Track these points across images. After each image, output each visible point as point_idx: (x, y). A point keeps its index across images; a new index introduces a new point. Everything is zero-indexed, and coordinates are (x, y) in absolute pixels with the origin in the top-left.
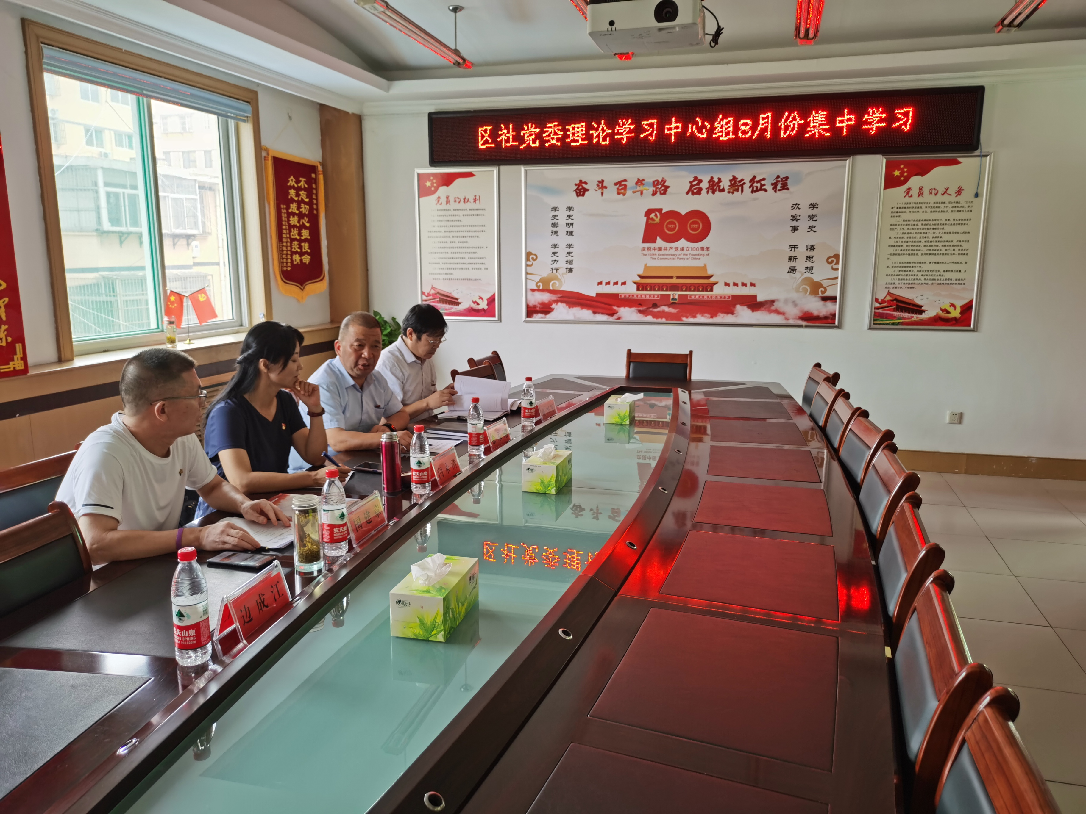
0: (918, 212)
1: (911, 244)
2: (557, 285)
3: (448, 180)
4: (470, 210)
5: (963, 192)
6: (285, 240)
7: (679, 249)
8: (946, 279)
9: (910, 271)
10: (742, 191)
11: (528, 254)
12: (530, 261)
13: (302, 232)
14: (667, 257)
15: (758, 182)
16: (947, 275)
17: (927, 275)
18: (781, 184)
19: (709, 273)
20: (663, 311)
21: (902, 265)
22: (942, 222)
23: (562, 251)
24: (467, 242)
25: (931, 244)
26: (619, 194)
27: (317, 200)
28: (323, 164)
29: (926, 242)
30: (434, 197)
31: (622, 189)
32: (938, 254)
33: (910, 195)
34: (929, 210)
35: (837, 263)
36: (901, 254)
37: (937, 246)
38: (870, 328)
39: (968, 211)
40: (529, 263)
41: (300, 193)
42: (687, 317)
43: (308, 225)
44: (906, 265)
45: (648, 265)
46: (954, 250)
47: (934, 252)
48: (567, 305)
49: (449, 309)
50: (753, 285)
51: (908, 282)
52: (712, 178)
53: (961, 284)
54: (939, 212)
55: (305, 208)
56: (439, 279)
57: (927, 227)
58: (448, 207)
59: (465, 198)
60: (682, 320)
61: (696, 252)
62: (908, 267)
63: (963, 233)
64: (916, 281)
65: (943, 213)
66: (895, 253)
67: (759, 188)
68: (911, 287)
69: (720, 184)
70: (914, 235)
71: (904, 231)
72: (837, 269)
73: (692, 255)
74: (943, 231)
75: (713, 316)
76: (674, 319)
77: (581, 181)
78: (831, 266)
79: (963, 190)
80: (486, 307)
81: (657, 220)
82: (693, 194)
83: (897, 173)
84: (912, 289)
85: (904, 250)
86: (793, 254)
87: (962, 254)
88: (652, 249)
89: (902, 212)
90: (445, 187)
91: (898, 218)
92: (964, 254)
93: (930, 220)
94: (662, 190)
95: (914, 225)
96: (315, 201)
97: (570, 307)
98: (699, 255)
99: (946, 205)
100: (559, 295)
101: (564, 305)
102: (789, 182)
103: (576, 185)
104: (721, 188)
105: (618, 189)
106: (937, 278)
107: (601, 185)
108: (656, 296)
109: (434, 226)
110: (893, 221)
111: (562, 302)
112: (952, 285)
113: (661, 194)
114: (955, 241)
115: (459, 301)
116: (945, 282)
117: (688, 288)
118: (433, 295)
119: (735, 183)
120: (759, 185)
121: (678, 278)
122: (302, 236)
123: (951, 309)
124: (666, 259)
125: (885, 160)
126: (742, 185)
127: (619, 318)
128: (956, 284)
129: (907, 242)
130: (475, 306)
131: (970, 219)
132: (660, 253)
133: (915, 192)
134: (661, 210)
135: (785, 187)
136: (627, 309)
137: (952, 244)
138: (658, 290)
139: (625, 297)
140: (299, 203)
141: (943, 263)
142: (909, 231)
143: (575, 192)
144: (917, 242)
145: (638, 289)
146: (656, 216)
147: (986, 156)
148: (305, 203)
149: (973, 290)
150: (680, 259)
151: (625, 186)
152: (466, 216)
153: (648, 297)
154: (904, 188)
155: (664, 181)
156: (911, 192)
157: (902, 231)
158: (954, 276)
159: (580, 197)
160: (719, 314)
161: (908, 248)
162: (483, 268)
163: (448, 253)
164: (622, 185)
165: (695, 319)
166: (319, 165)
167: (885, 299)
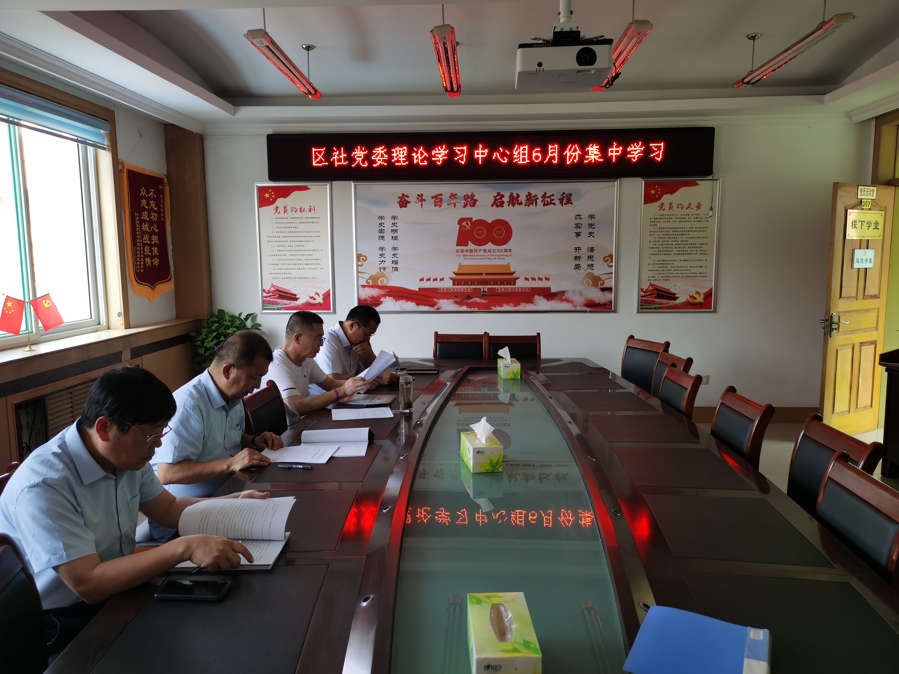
0: (670, 222)
1: (666, 246)
2: (385, 282)
3: (285, 193)
4: (306, 218)
5: (701, 207)
6: (138, 245)
7: (487, 251)
8: (692, 273)
9: (666, 267)
10: (536, 204)
11: (359, 256)
12: (361, 262)
13: (152, 237)
14: (477, 257)
15: (548, 197)
16: (693, 270)
17: (678, 270)
18: (566, 199)
19: (512, 270)
20: (476, 302)
21: (659, 262)
22: (687, 230)
23: (388, 253)
24: (304, 246)
25: (680, 246)
26: (435, 205)
27: (164, 208)
28: (167, 176)
29: (676, 244)
30: (273, 206)
31: (438, 202)
32: (685, 254)
33: (663, 209)
34: (677, 220)
35: (612, 261)
36: (659, 254)
37: (685, 248)
38: (638, 312)
39: (706, 221)
40: (359, 263)
41: (150, 202)
42: (495, 307)
43: (157, 231)
44: (663, 262)
45: (461, 264)
46: (697, 251)
47: (683, 252)
48: (394, 298)
49: (288, 304)
50: (547, 279)
51: (664, 275)
52: (512, 193)
53: (703, 276)
54: (685, 221)
55: (154, 215)
56: (279, 278)
57: (676, 233)
58: (285, 215)
59: (301, 208)
60: (491, 309)
61: (501, 253)
62: (664, 264)
63: (703, 237)
64: (670, 275)
65: (688, 223)
66: (654, 253)
67: (549, 203)
68: (667, 279)
69: (519, 199)
70: (668, 240)
71: (660, 237)
72: (612, 266)
73: (498, 256)
74: (689, 236)
75: (516, 304)
76: (485, 309)
77: (403, 195)
78: (607, 263)
79: (701, 205)
80: (322, 302)
81: (468, 227)
82: (497, 206)
83: (653, 192)
84: (668, 281)
85: (661, 251)
86: (577, 254)
88: (464, 251)
89: (658, 222)
90: (282, 199)
91: (655, 226)
92: (704, 254)
93: (678, 228)
94: (472, 203)
95: (667, 231)
96: (162, 210)
97: (396, 301)
98: (503, 255)
99: (689, 216)
100: (387, 290)
101: (392, 298)
102: (572, 197)
103: (399, 198)
104: (520, 201)
105: (435, 201)
106: (685, 272)
107: (421, 198)
108: (469, 290)
109: (273, 232)
110: (652, 228)
111: (389, 296)
112: (697, 278)
113: (471, 206)
114: (697, 244)
115: (297, 296)
116: (691, 275)
117: (496, 282)
118: (273, 292)
119: (530, 198)
120: (549, 200)
121: (487, 274)
122: (152, 241)
123: (697, 296)
124: (477, 259)
125: (643, 182)
126: (536, 200)
127: (439, 309)
128: (699, 276)
129: (663, 245)
130: (312, 301)
131: (708, 227)
132: (472, 254)
133: (667, 206)
134: (472, 219)
135: (569, 202)
136: (445, 300)
137: (695, 246)
138: (471, 285)
139: (443, 291)
140: (150, 211)
141: (689, 260)
142: (664, 236)
143: (398, 203)
144: (670, 245)
145: (454, 284)
146: (467, 224)
147: (717, 180)
148: (155, 211)
149: (712, 281)
150: (488, 259)
151: (441, 199)
152: (303, 224)
153: (462, 290)
154: (659, 203)
155: (473, 195)
156: (664, 207)
157: (659, 236)
158: (698, 270)
159: (403, 208)
160: (521, 303)
161: (663, 249)
162: (318, 268)
163: (286, 255)
164: (438, 199)
165: (502, 307)
166: (165, 178)
167: (649, 289)
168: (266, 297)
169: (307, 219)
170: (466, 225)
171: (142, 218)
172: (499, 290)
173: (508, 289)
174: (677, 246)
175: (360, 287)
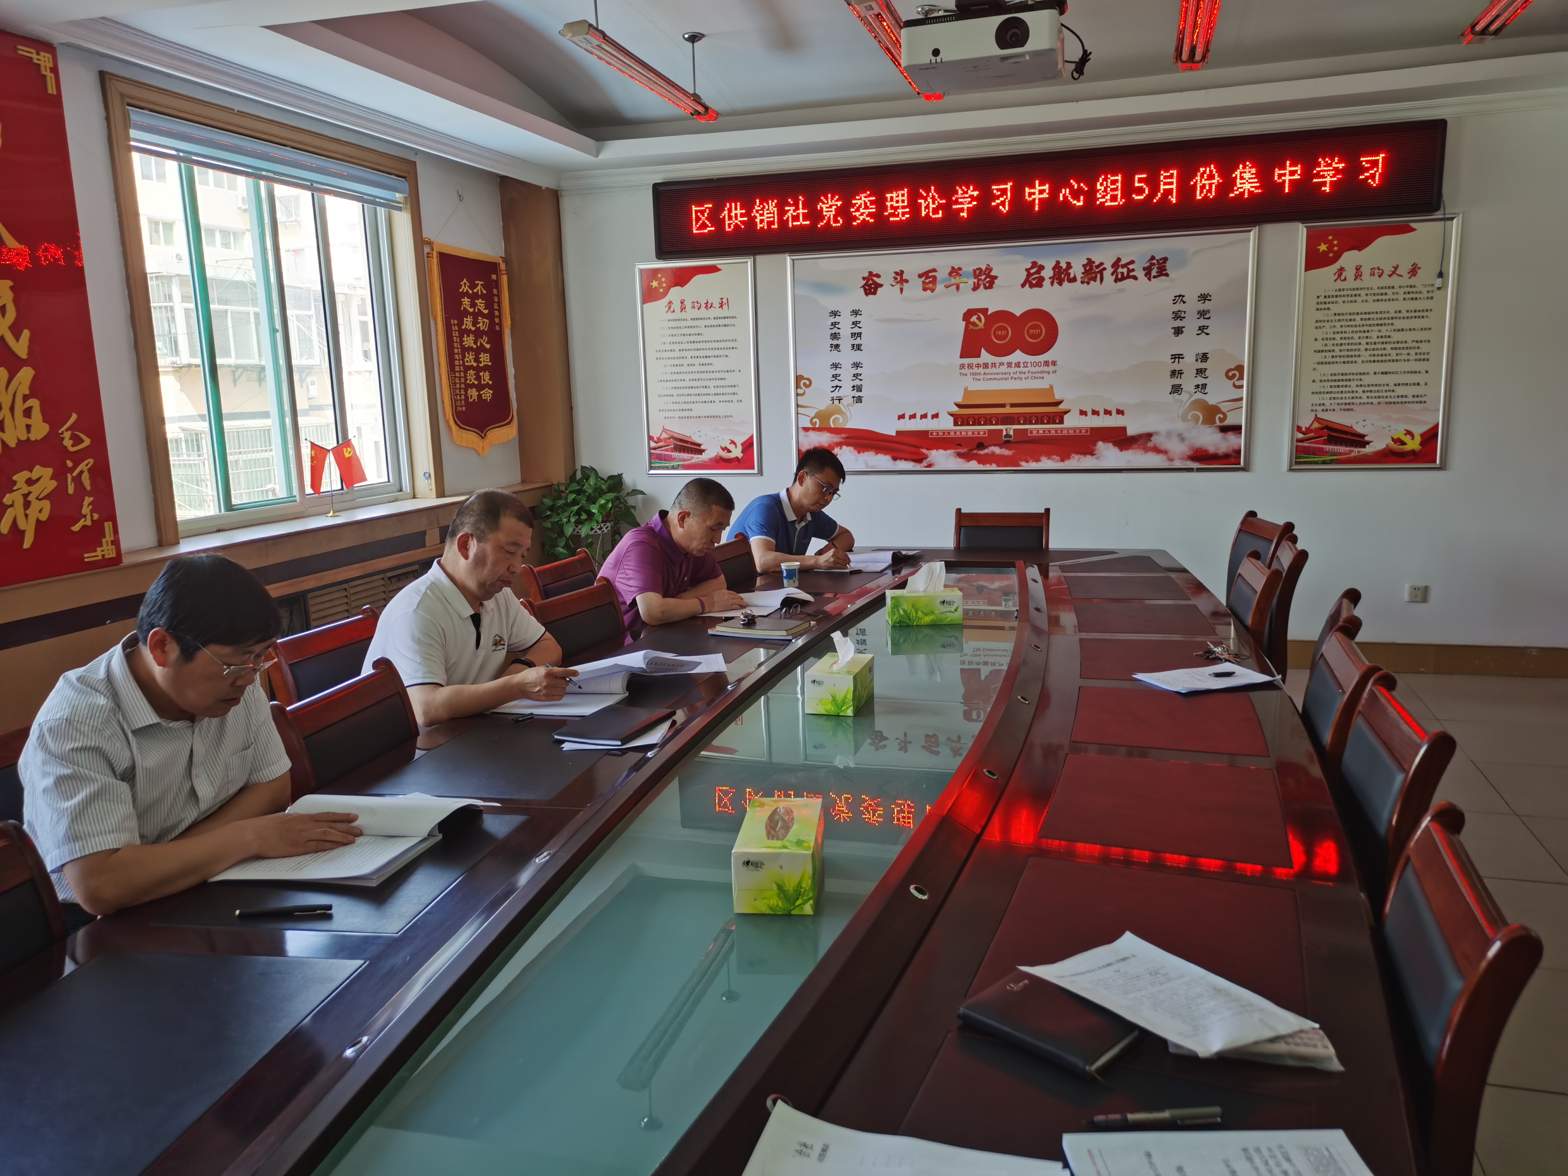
0: (1355, 301)
1: (1346, 347)
2: (841, 421)
3: (681, 278)
4: (714, 318)
5: (1419, 271)
6: (457, 369)
7: (1013, 365)
8: (1398, 397)
9: (1346, 386)
10: (1102, 280)
11: (798, 379)
12: (801, 388)
13: (480, 356)
14: (996, 376)
15: (1123, 266)
16: (1400, 391)
17: (1371, 391)
18: (1157, 268)
19: (1058, 397)
20: (993, 454)
21: (1334, 378)
22: (1390, 316)
23: (846, 373)
24: (711, 364)
25: (1375, 347)
26: (925, 289)
27: (499, 311)
28: (505, 260)
29: (1367, 343)
30: (664, 301)
31: (930, 282)
32: (1385, 361)
33: (1343, 278)
34: (1370, 298)
35: (1241, 378)
36: (1333, 363)
37: (1384, 349)
38: (1291, 470)
39: (1428, 298)
40: (800, 391)
41: (476, 301)
42: (1027, 462)
43: (488, 346)
44: (1341, 377)
45: (969, 389)
46: (1408, 354)
47: (1380, 358)
48: (855, 449)
49: (688, 460)
50: (1120, 412)
51: (1344, 401)
52: (1058, 262)
53: (1421, 402)
54: (1385, 300)
55: (484, 322)
56: (674, 418)
57: (1368, 322)
58: (683, 315)
59: (707, 302)
60: (1020, 466)
61: (1037, 369)
62: (1342, 380)
63: (1422, 329)
64: (1354, 401)
65: (1392, 302)
66: (1324, 360)
67: (1125, 275)
68: (1348, 408)
69: (1070, 271)
70: (1350, 335)
71: (1336, 330)
72: (1241, 387)
73: (1032, 373)
74: (1392, 328)
75: (1064, 458)
76: (1009, 464)
77: (870, 273)
78: (1232, 382)
79: (1419, 268)
80: (740, 455)
81: (981, 325)
82: (1032, 286)
83: (1323, 247)
84: (1350, 412)
85: (1336, 356)
86: (1176, 367)
87: (1420, 360)
88: (974, 367)
89: (1333, 303)
90: (678, 288)
91: (1326, 311)
92: (1424, 360)
93: (1373, 313)
94: (987, 282)
95: (1350, 320)
96: (497, 313)
97: (859, 453)
98: (1042, 372)
99: (1394, 291)
100: (844, 436)
101: (852, 448)
102: (1168, 265)
103: (864, 278)
104: (1072, 276)
105: (924, 282)
106: (1385, 394)
107: (900, 278)
108: (982, 433)
109: (664, 343)
110: (1320, 315)
111: (848, 445)
112: (1408, 405)
113: (986, 288)
114: (1410, 341)
115: (702, 447)
116: (1396, 400)
117: (1028, 419)
118: (665, 439)
119: (1091, 268)
120: (1125, 270)
121: (1013, 405)
122: (481, 362)
123: (1407, 439)
124: (995, 379)
125: (1305, 230)
126: (1101, 272)
127: (930, 466)
128: (1413, 402)
129: (1341, 345)
130: (725, 455)
131: (1431, 310)
132: (986, 371)
133: (1350, 273)
134: (987, 310)
135: (1162, 272)
136: (941, 452)
137: (1405, 345)
138: (985, 424)
139: (938, 435)
140: (476, 315)
141: (1393, 373)
142: (1343, 329)
143: (862, 289)
144: (1356, 344)
145: (956, 424)
146: (979, 319)
147: (1452, 219)
148: (484, 316)
149: (1439, 410)
150: (1015, 379)
151: (935, 278)
152: (710, 328)
153: (970, 434)
154: (1334, 268)
155: (989, 269)
156: (1344, 274)
157: (1333, 330)
158: (1410, 391)
159: (871, 296)
160: (1073, 455)
161: (1342, 354)
162: (735, 400)
163: (684, 380)
164: (930, 277)
165: (1039, 463)
166: (501, 262)
167: (1312, 428)
168: (655, 449)
169: (716, 320)
170: (977, 322)
171: (463, 327)
172: (1035, 433)
173: (1049, 431)
174: (1368, 347)
175: (800, 430)
